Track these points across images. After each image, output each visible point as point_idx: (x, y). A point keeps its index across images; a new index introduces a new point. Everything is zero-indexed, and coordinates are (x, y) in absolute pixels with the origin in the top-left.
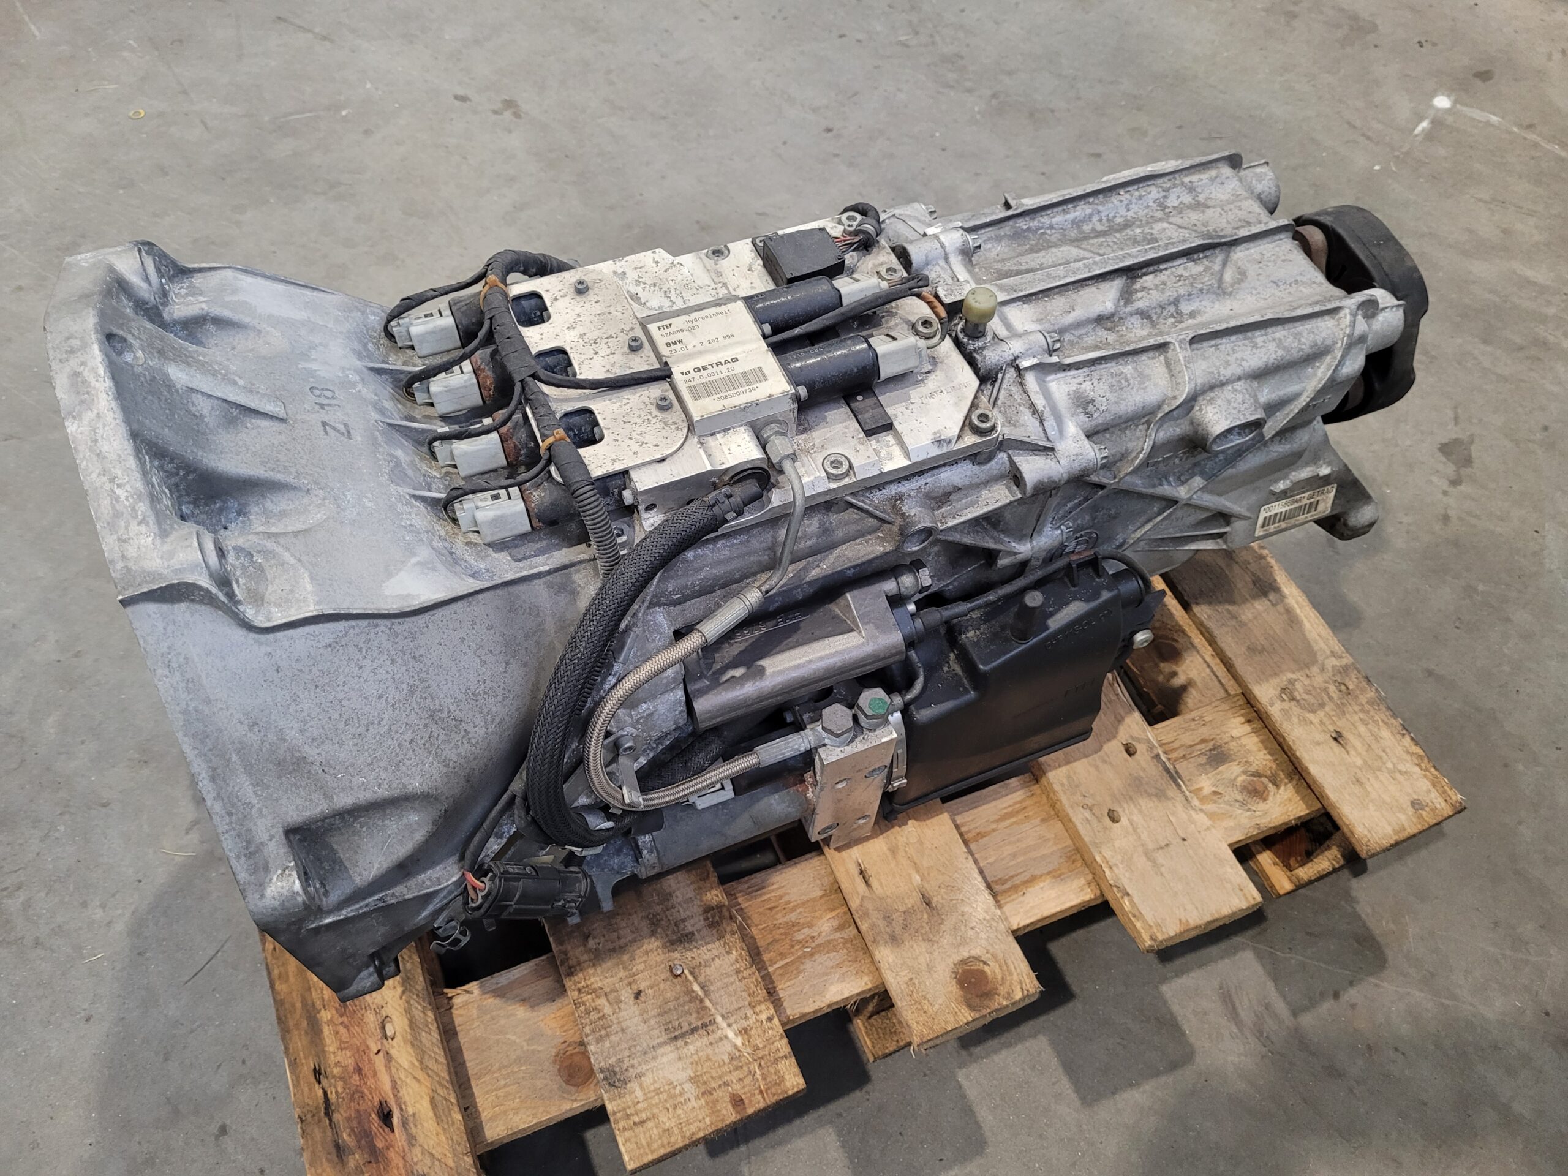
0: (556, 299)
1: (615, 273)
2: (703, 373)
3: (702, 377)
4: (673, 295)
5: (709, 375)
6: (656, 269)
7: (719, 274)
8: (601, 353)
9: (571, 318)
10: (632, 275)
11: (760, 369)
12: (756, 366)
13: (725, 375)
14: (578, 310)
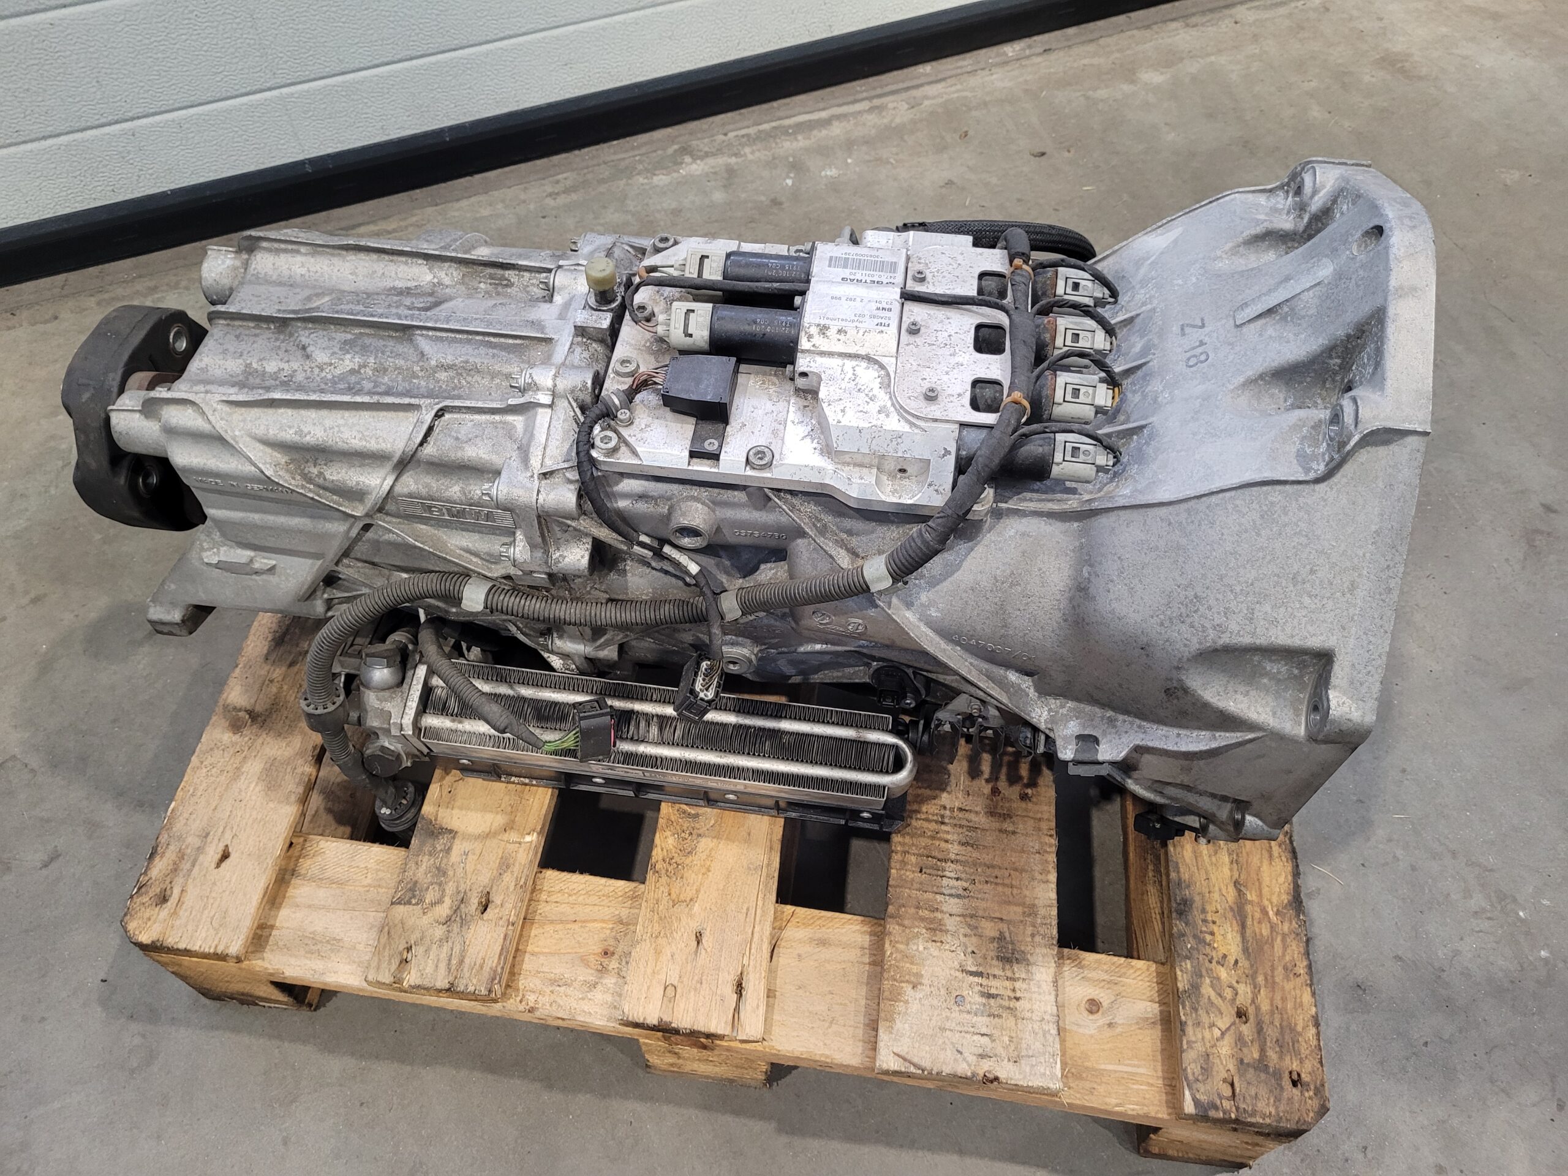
0: (959, 395)
1: (887, 416)
2: (876, 279)
3: (880, 276)
4: (850, 375)
5: (873, 276)
6: (848, 405)
7: (775, 433)
8: (946, 334)
9: (955, 373)
10: (873, 408)
11: (830, 266)
12: (832, 269)
13: (860, 272)
14: (945, 378)
